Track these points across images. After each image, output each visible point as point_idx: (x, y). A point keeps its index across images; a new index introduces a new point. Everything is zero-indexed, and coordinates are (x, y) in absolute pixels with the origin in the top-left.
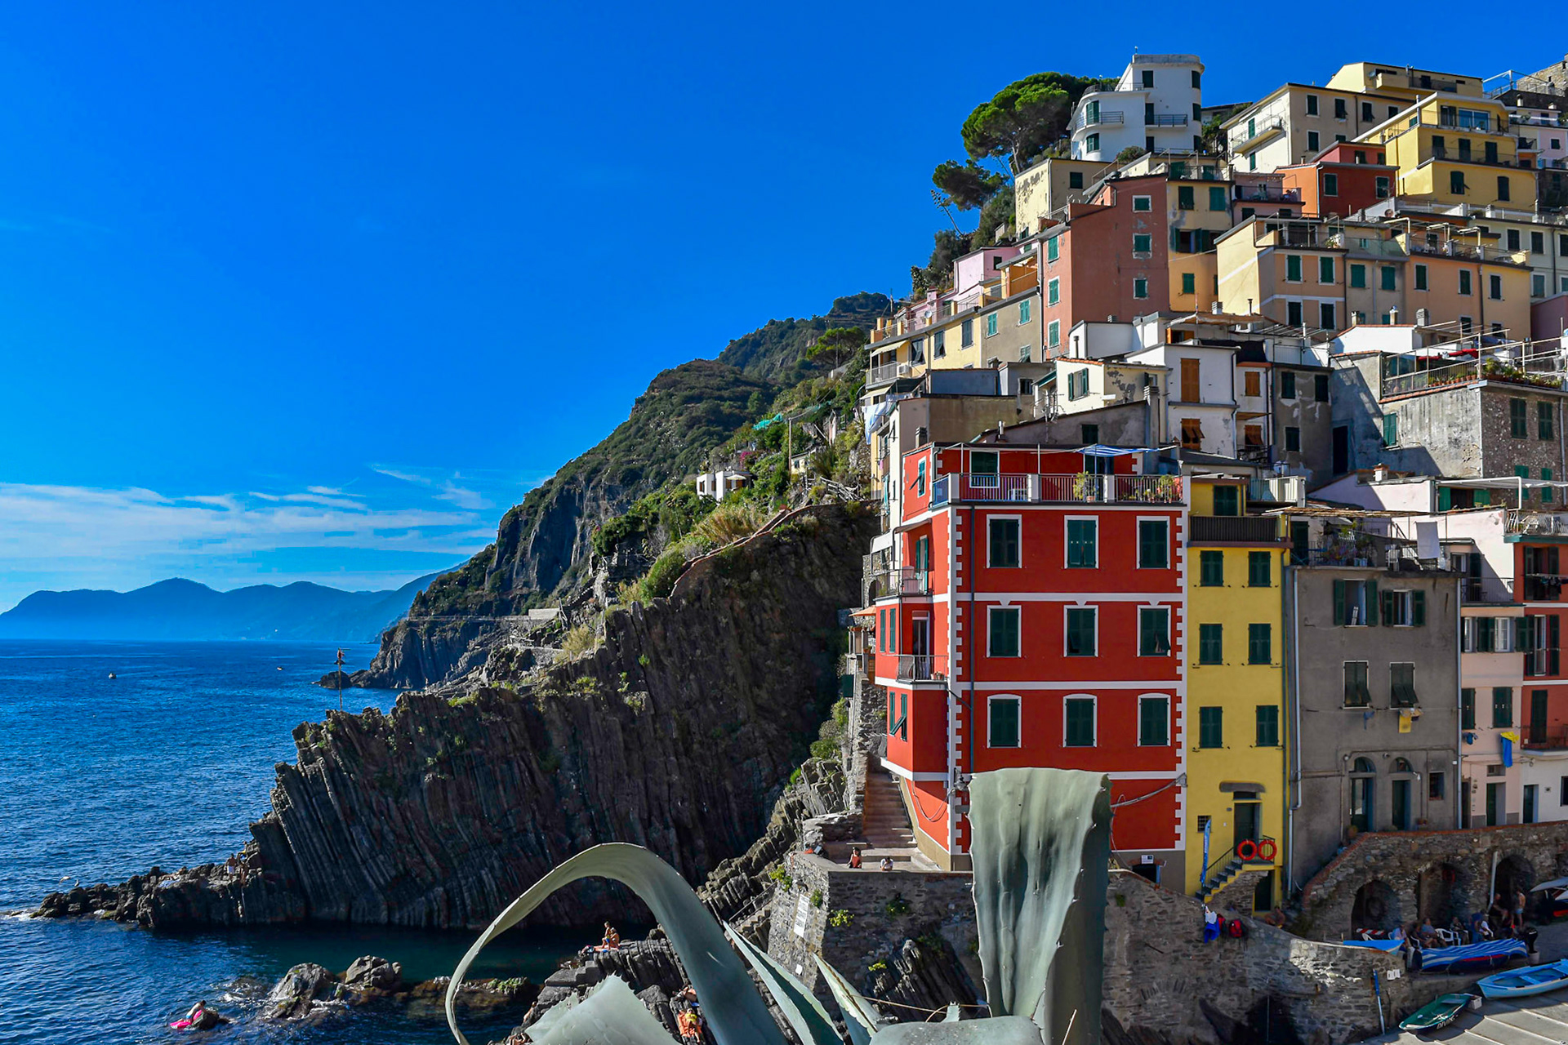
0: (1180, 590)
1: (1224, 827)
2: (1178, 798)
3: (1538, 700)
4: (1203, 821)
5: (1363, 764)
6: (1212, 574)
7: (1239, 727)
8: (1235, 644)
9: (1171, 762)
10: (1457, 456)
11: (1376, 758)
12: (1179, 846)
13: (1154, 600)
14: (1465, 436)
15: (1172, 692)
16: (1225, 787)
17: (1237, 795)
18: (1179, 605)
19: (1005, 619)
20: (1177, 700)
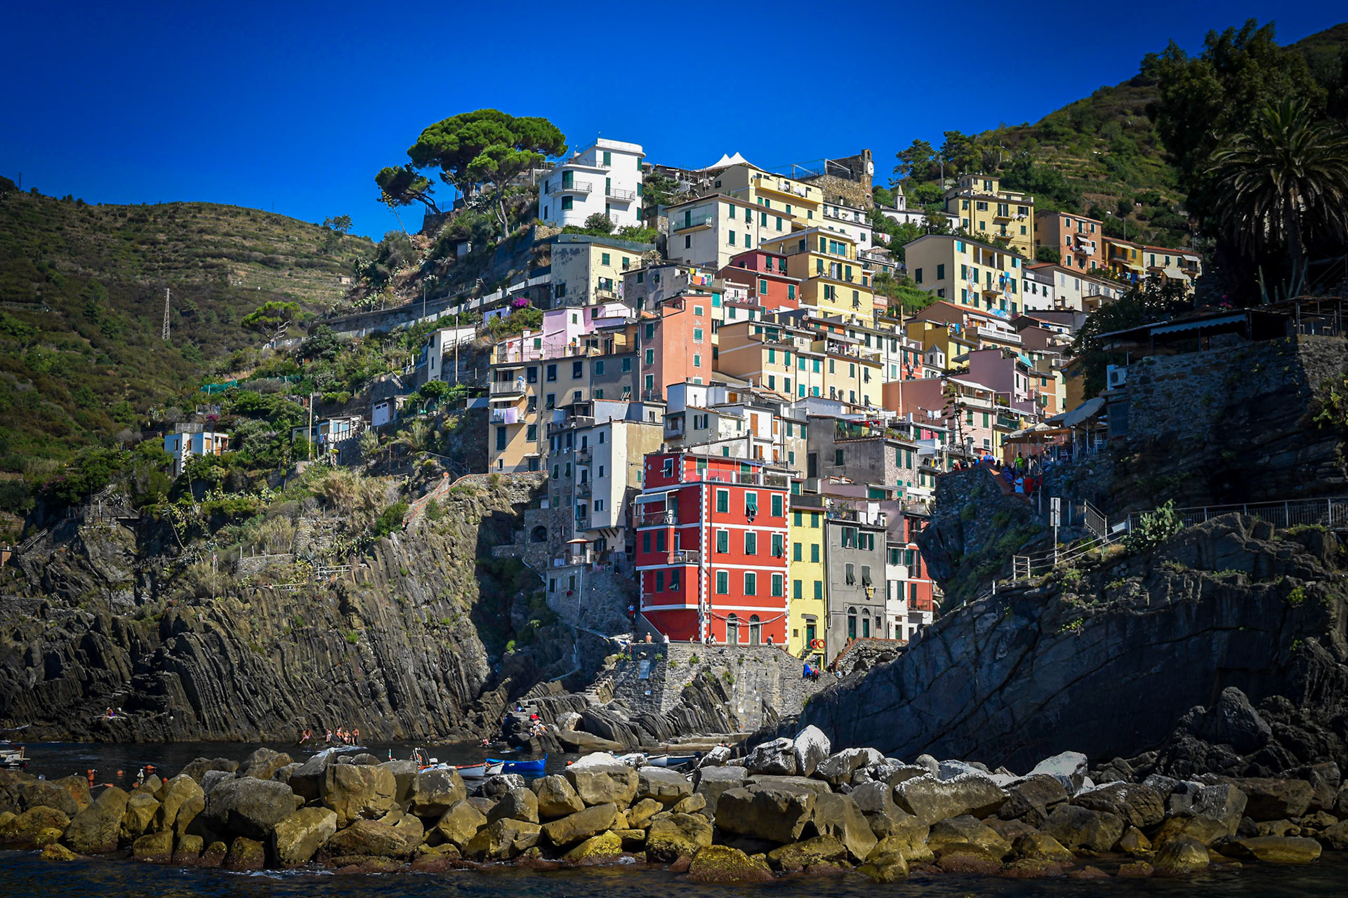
0: (786, 527)
1: (803, 633)
2: (786, 620)
3: (913, 587)
4: (796, 631)
5: (852, 610)
6: (798, 523)
7: (808, 590)
8: (806, 553)
9: (783, 605)
10: (873, 474)
11: (857, 607)
12: (787, 642)
13: (777, 530)
14: (877, 464)
15: (784, 572)
16: (804, 616)
17: (808, 620)
18: (786, 533)
19: (723, 535)
20: (786, 576)
